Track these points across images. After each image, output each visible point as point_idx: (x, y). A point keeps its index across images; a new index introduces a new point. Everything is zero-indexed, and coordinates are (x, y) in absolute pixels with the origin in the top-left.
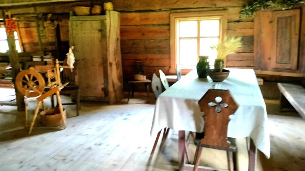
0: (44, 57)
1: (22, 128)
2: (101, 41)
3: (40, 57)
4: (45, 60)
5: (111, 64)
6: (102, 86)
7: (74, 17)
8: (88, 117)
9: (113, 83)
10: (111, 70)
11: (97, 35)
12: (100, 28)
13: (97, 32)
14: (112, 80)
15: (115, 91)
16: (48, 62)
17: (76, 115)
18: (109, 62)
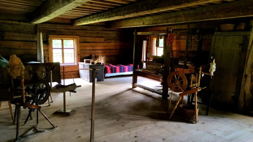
0: (187, 62)
1: (165, 113)
2: (240, 54)
3: (184, 62)
4: (187, 65)
5: (246, 76)
6: (233, 95)
7: (219, 33)
8: (215, 119)
9: (245, 94)
10: (245, 81)
11: (237, 48)
12: (241, 43)
13: (238, 46)
14: (244, 91)
15: (245, 101)
16: (189, 67)
17: (205, 114)
18: (244, 74)
